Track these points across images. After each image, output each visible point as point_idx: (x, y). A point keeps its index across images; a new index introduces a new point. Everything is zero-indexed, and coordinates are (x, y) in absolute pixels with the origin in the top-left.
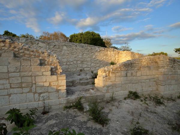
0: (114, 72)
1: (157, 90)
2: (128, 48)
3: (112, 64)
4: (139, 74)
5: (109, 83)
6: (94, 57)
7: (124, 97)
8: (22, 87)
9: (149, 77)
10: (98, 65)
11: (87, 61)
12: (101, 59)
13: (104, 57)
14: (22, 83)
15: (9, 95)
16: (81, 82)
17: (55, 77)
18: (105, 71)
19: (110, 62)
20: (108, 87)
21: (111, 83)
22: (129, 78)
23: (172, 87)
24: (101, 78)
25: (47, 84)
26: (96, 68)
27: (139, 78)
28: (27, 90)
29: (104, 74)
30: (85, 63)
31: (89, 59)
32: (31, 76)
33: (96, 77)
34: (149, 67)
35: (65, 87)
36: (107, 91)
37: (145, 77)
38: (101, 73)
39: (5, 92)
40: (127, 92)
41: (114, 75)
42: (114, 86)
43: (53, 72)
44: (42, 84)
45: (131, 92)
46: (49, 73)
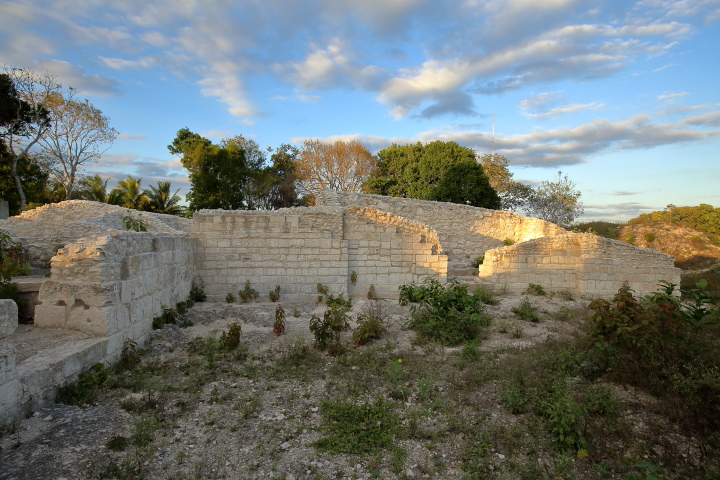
0: (508, 255)
1: (577, 287)
2: (567, 189)
3: (508, 243)
4: (545, 260)
5: (500, 270)
6: (472, 228)
7: (522, 291)
8: (402, 267)
9: (564, 266)
10: (480, 244)
11: (458, 236)
12: (485, 234)
13: (492, 230)
14: (402, 261)
15: (389, 274)
16: (456, 270)
17: (436, 257)
18: (496, 254)
19: (503, 239)
20: (499, 275)
21: (503, 271)
22: (530, 266)
23: (602, 283)
24: (491, 263)
25: (426, 265)
26: (474, 250)
27: (546, 267)
28: (407, 270)
29: (494, 258)
30: (455, 240)
31: (462, 233)
32: (412, 255)
33: (481, 263)
34: (563, 252)
35: (446, 271)
36: (498, 281)
37: (557, 267)
38: (490, 257)
39: (386, 270)
40: (526, 285)
41: (508, 260)
42: (506, 275)
43: (434, 252)
44: (421, 264)
45: (532, 286)
46: (430, 252)
